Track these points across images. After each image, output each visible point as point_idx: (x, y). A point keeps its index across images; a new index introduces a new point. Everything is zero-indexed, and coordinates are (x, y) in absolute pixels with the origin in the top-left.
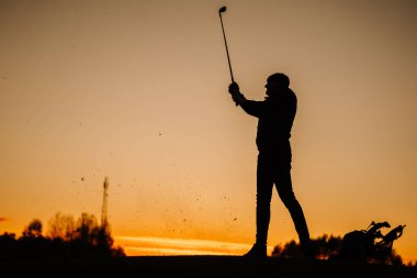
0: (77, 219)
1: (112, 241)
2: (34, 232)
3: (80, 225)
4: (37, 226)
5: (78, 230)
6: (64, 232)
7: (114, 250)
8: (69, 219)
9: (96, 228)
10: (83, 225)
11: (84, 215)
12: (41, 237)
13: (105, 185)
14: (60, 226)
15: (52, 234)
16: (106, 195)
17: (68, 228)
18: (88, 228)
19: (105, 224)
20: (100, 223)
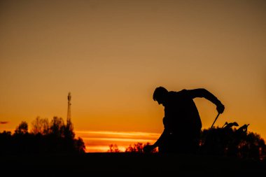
0: (50, 120)
1: (74, 135)
2: (22, 130)
3: (52, 124)
4: (24, 126)
5: (51, 128)
6: (42, 129)
7: (76, 140)
8: (45, 121)
9: (64, 126)
10: (54, 124)
11: (55, 118)
12: (27, 133)
13: (69, 98)
14: (40, 125)
15: (34, 131)
16: (69, 104)
17: (45, 127)
18: (58, 126)
19: (69, 123)
20: (66, 123)
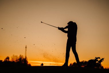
0: (18, 56)
1: (28, 62)
2: (7, 60)
3: (19, 58)
4: (8, 58)
5: (19, 59)
6: (15, 60)
7: (28, 64)
8: (17, 56)
9: (24, 59)
10: (20, 58)
11: (20, 55)
12: (9, 61)
13: (26, 48)
14: (14, 58)
15: (12, 60)
16: (26, 50)
17: (16, 59)
18: (21, 58)
19: (26, 58)
20: (24, 57)
